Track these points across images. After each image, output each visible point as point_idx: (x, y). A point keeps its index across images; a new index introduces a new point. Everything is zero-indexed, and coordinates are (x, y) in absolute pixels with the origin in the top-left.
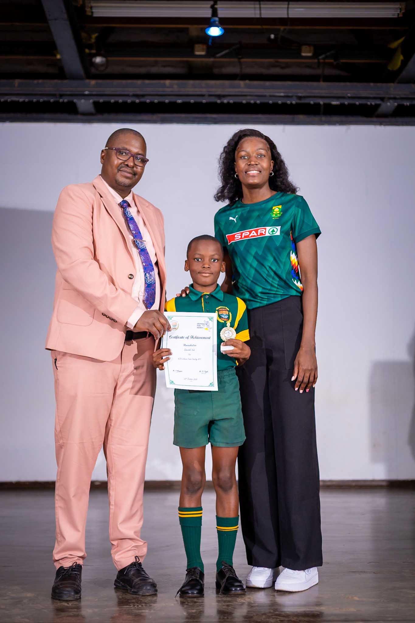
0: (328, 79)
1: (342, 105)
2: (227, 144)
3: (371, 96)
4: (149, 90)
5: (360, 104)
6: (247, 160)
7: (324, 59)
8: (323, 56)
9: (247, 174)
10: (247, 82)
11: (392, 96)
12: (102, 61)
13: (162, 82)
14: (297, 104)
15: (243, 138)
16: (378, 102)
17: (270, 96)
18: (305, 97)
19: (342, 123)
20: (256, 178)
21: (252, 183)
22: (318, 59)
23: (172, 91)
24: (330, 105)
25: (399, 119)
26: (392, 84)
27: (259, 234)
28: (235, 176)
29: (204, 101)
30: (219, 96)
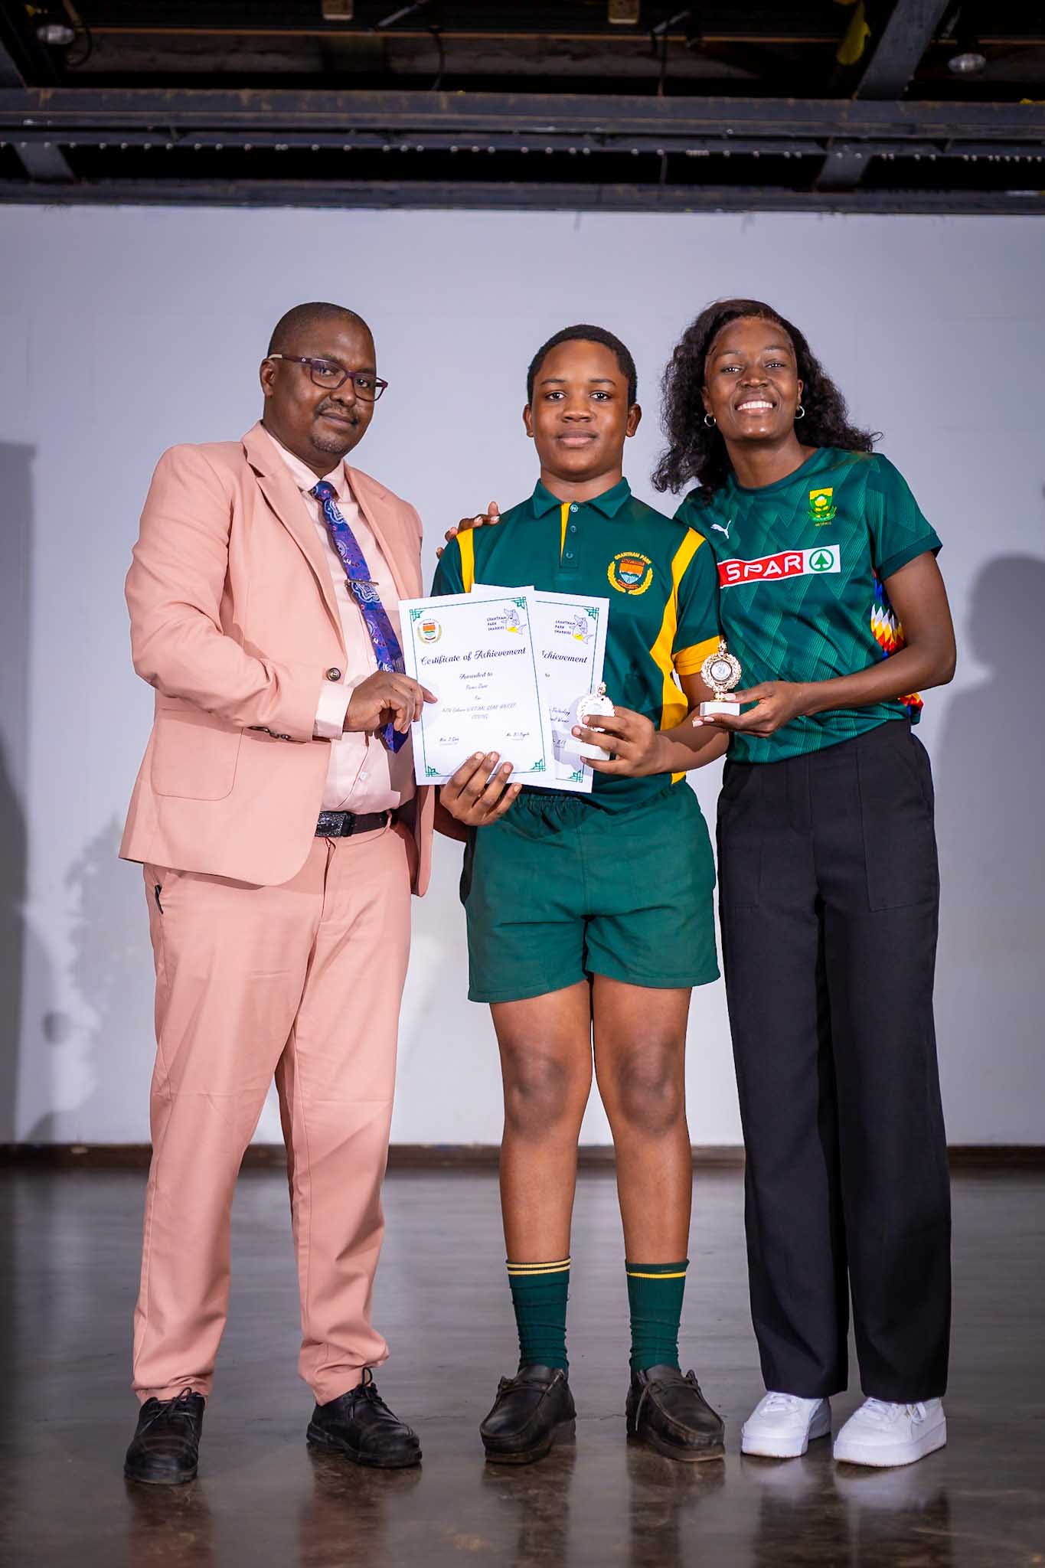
0: (678, 86)
1: (716, 157)
2: (681, 341)
3: (793, 135)
4: (192, 116)
5: (762, 156)
6: (736, 376)
7: (665, 33)
8: (661, 27)
9: (743, 412)
10: (461, 93)
11: (845, 134)
12: (64, 37)
13: (231, 93)
14: (593, 154)
15: (725, 324)
16: (813, 150)
17: (523, 133)
18: (613, 136)
19: (730, 206)
20: (763, 421)
21: (751, 434)
22: (654, 35)
23: (257, 119)
24: (683, 155)
25: (883, 196)
26: (846, 102)
27: (787, 570)
28: (705, 421)
29: (347, 147)
30: (385, 133)
